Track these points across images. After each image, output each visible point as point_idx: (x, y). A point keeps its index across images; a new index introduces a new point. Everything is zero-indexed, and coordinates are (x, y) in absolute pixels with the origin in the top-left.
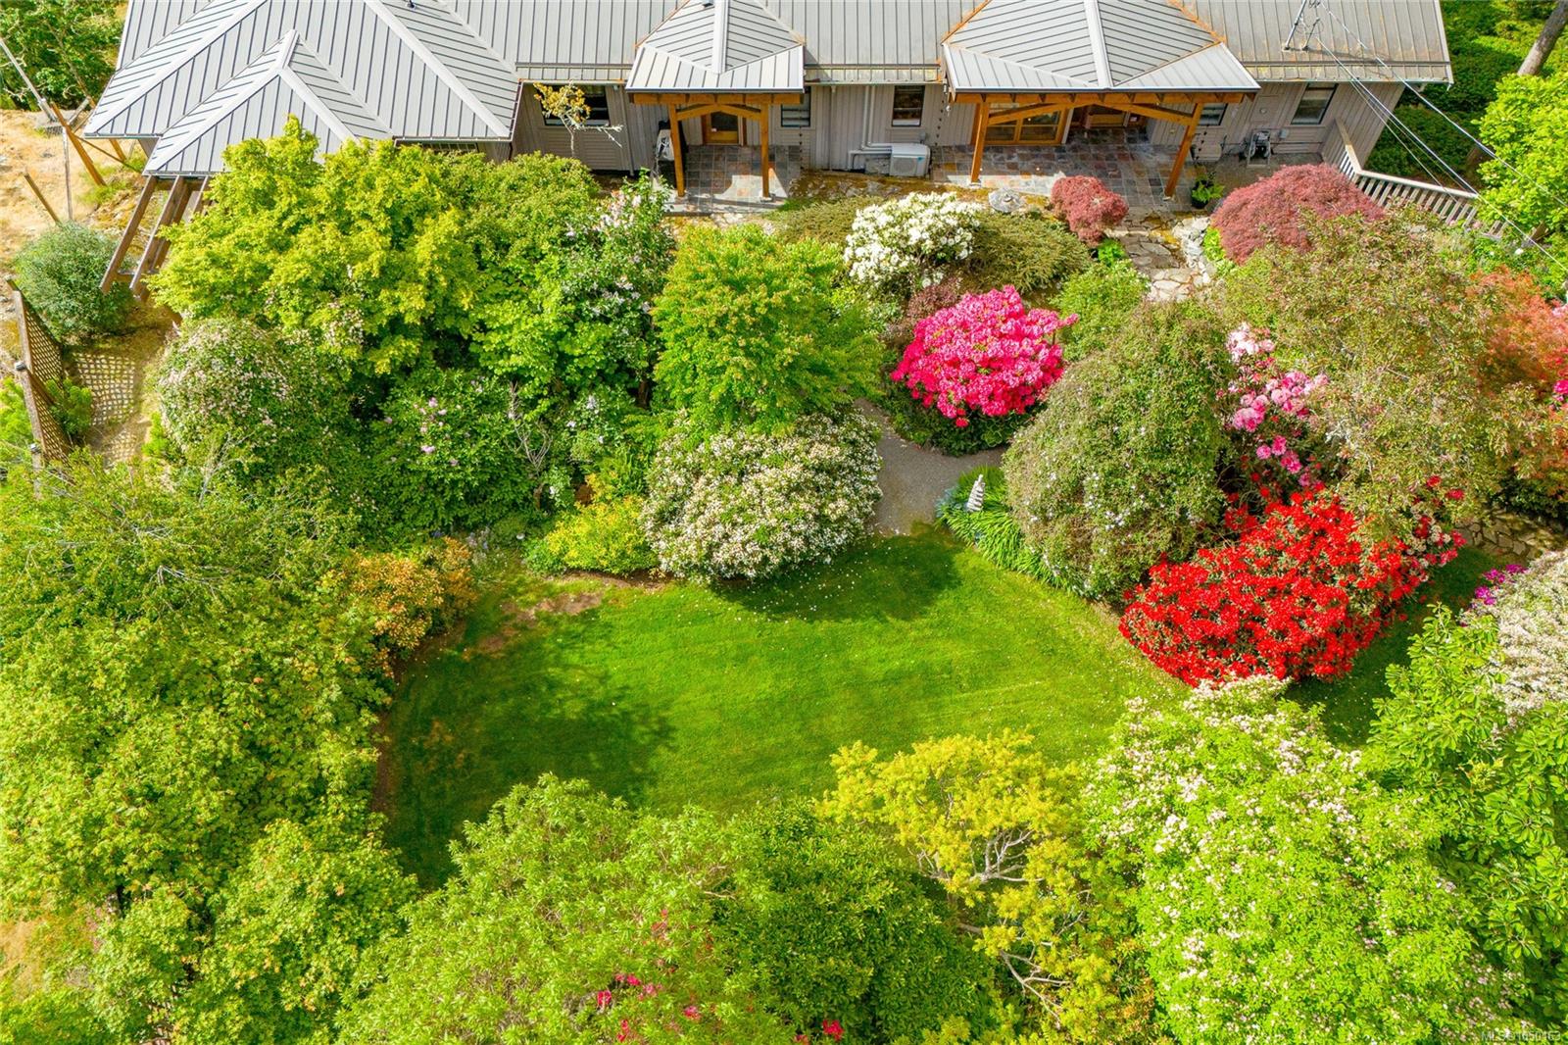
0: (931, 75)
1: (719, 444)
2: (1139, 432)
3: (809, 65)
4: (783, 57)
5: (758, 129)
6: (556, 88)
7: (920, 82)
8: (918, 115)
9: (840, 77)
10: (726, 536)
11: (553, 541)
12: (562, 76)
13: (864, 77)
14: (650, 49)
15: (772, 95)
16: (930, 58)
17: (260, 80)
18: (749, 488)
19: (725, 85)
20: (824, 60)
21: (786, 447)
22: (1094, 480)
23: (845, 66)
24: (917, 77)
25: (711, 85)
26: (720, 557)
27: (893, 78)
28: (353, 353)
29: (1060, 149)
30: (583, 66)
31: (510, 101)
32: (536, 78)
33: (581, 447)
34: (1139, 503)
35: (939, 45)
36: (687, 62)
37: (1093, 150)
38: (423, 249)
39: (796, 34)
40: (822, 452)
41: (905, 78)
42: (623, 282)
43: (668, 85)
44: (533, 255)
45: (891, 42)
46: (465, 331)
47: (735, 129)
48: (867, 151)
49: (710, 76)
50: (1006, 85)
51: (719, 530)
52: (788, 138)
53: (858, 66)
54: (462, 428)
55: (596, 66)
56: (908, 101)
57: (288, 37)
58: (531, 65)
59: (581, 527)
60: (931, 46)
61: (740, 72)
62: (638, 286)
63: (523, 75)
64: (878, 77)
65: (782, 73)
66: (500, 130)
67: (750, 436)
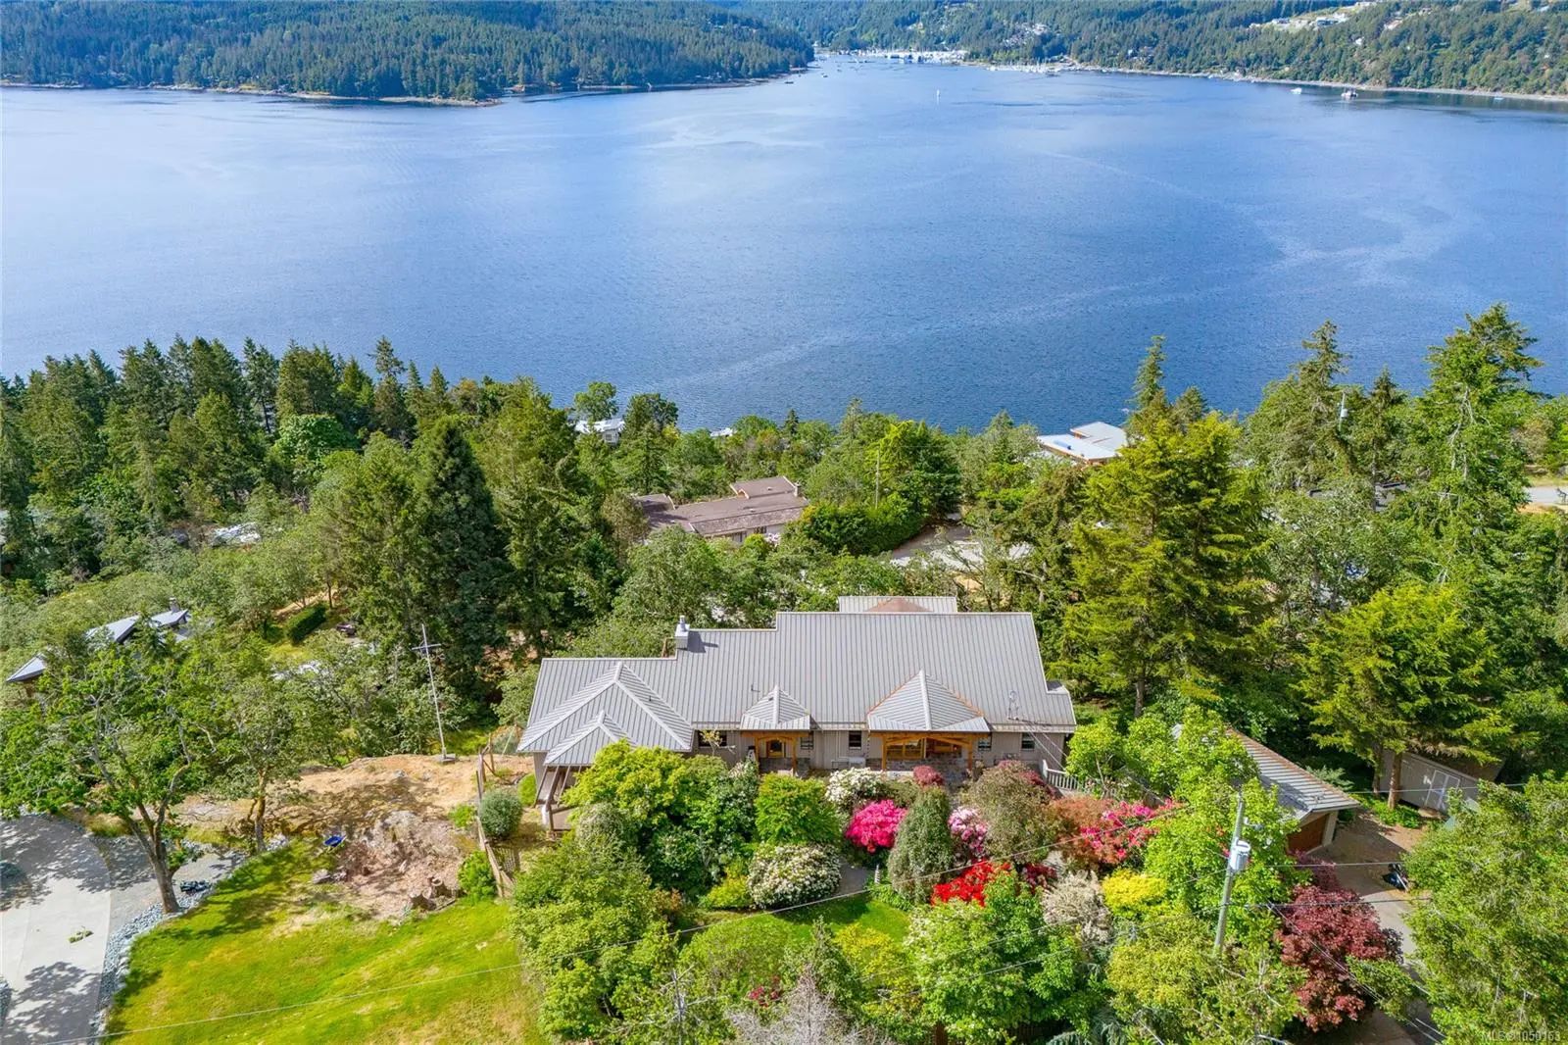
0: (863, 727)
1: (778, 850)
2: (922, 832)
3: (812, 722)
4: (801, 719)
5: (792, 750)
6: (708, 732)
7: (858, 729)
8: (859, 745)
9: (825, 727)
10: (780, 883)
11: (711, 896)
12: (711, 727)
13: (835, 727)
14: (747, 716)
15: (797, 732)
16: (862, 720)
17: (591, 729)
18: (790, 864)
19: (779, 728)
20: (818, 720)
21: (804, 850)
22: (911, 854)
23: (827, 723)
24: (857, 728)
25: (773, 728)
26: (777, 891)
27: (847, 728)
28: (645, 817)
29: (923, 760)
30: (719, 723)
31: (690, 735)
32: (703, 727)
33: (722, 858)
34: (927, 861)
35: (866, 716)
36: (763, 720)
37: (938, 761)
38: (671, 779)
39: (807, 710)
40: (816, 852)
41: (852, 728)
42: (742, 794)
43: (756, 728)
44: (707, 786)
45: (851, 714)
46: (682, 813)
47: (780, 750)
48: (840, 760)
49: (773, 726)
50: (890, 729)
51: (778, 880)
52: (803, 754)
53: (832, 723)
54: (680, 848)
55: (725, 723)
56: (855, 738)
57: (602, 713)
58: (697, 723)
59: (723, 889)
60: (862, 715)
61: (785, 724)
62: (748, 796)
63: (694, 727)
64: (841, 727)
65: (802, 724)
66: (687, 747)
67: (789, 847)
